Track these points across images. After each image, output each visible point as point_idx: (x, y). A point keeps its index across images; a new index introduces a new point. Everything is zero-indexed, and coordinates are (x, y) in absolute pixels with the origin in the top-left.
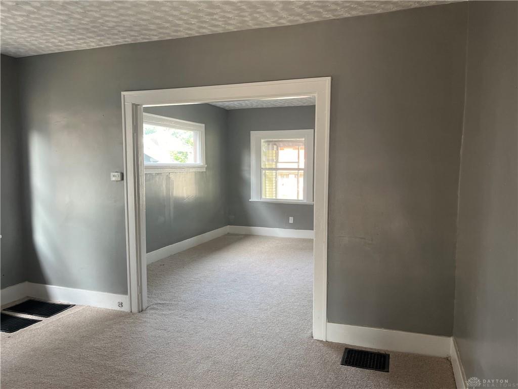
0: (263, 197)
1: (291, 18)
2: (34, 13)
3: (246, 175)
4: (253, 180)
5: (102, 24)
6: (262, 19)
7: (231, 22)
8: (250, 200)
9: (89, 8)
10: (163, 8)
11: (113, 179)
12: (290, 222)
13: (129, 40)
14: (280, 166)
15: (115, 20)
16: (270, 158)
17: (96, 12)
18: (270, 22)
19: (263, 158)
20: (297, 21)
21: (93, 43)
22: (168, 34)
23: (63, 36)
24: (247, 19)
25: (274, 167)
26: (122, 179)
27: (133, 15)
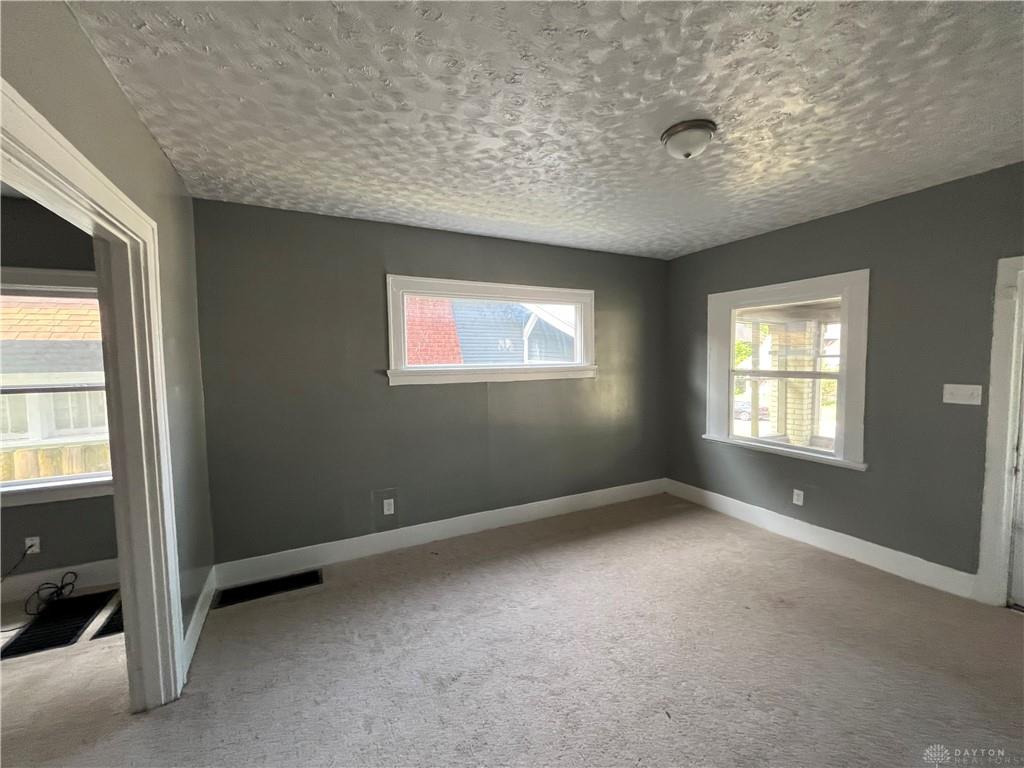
0: (734, 433)
4: (712, 394)
8: (704, 436)
12: (795, 502)
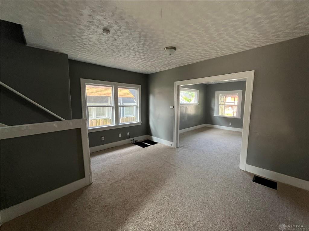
0: (219, 115)
1: (238, 50)
2: (153, 62)
3: (212, 106)
4: (215, 108)
5: (171, 62)
6: (225, 52)
7: (213, 55)
8: (214, 116)
9: (168, 58)
10: (190, 55)
11: (171, 108)
12: (230, 124)
13: (178, 66)
14: (226, 104)
15: (175, 60)
16: (222, 101)
17: (170, 59)
18: (228, 52)
19: (220, 101)
20: (240, 51)
21: (168, 68)
22: (190, 63)
23: (159, 67)
24: (219, 53)
25: (224, 104)
26: (174, 108)
27: (180, 58)
